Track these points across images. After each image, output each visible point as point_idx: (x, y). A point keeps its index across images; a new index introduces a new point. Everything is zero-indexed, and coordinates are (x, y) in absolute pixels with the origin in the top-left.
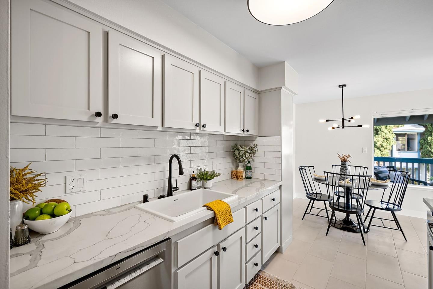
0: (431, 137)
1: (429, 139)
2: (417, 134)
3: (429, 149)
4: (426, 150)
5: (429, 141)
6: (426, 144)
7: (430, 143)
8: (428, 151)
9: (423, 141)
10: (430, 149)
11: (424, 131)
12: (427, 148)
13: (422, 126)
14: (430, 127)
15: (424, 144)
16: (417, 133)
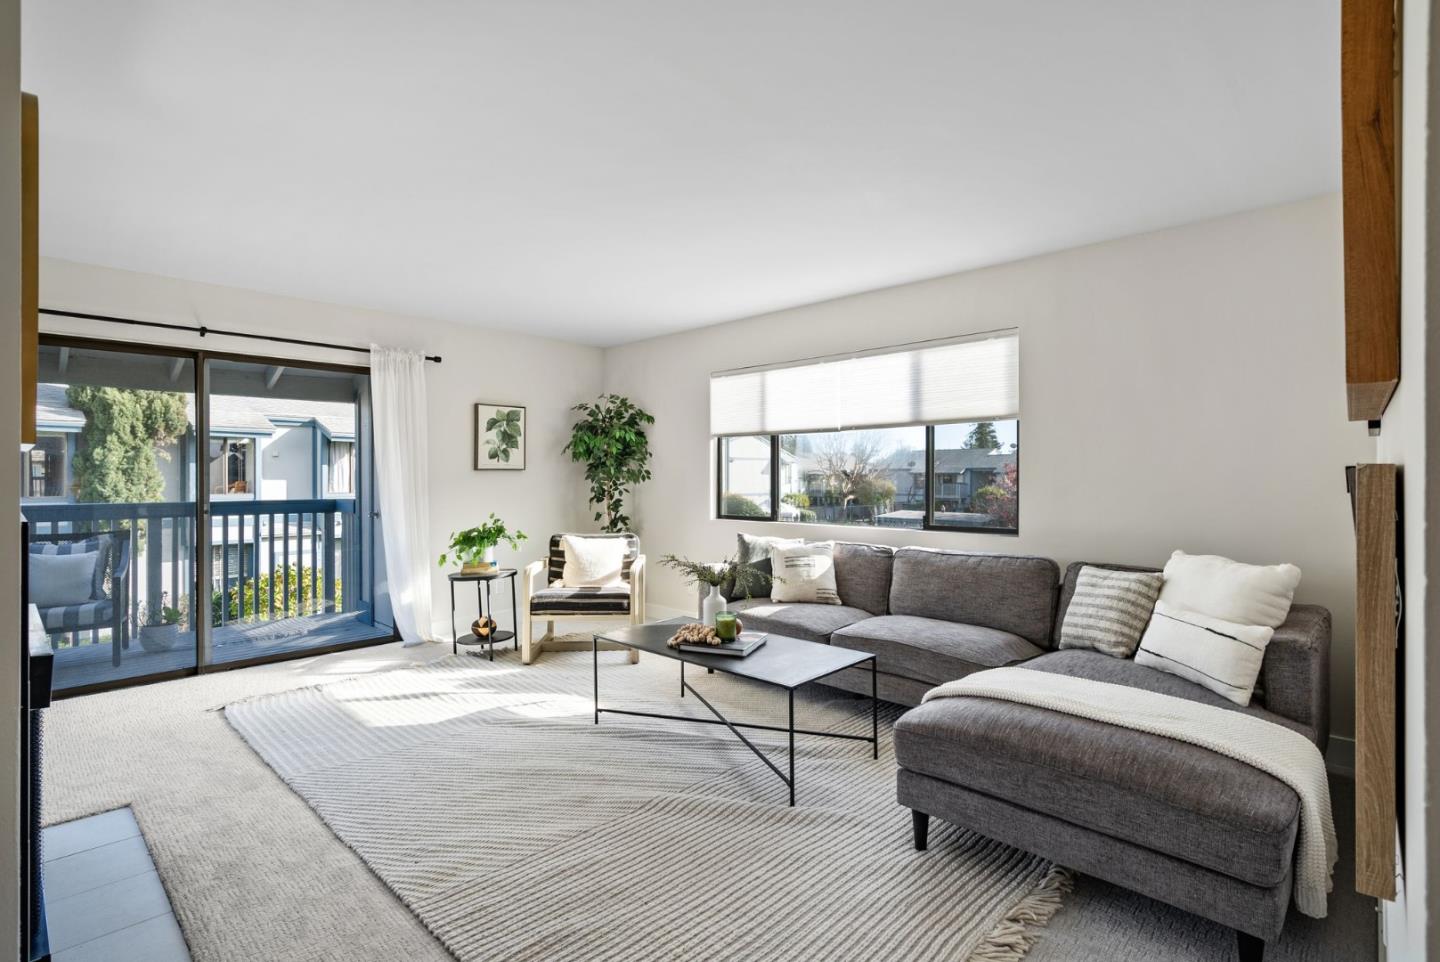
0: (104, 447)
1: (98, 454)
2: (64, 436)
3: (98, 486)
4: (88, 490)
5: (97, 463)
6: (90, 471)
7: (99, 466)
8: (95, 494)
9: (81, 462)
10: (100, 488)
11: (83, 428)
12: (91, 484)
13: (80, 409)
14: (100, 415)
15: (85, 471)
16: (67, 434)
